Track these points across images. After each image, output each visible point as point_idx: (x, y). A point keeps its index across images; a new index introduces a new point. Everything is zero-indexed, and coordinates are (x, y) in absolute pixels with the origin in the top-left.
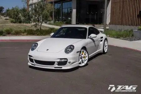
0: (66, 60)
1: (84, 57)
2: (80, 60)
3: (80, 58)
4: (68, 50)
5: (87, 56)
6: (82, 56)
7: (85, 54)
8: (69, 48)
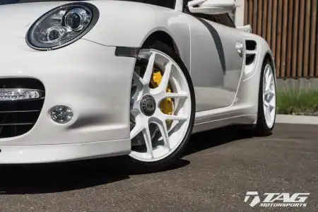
0: (34, 94)
1: (166, 105)
2: (142, 122)
3: (137, 106)
4: (54, 35)
5: (182, 100)
6: (153, 92)
7: (171, 87)
8: (63, 23)
